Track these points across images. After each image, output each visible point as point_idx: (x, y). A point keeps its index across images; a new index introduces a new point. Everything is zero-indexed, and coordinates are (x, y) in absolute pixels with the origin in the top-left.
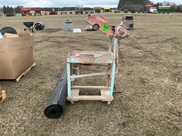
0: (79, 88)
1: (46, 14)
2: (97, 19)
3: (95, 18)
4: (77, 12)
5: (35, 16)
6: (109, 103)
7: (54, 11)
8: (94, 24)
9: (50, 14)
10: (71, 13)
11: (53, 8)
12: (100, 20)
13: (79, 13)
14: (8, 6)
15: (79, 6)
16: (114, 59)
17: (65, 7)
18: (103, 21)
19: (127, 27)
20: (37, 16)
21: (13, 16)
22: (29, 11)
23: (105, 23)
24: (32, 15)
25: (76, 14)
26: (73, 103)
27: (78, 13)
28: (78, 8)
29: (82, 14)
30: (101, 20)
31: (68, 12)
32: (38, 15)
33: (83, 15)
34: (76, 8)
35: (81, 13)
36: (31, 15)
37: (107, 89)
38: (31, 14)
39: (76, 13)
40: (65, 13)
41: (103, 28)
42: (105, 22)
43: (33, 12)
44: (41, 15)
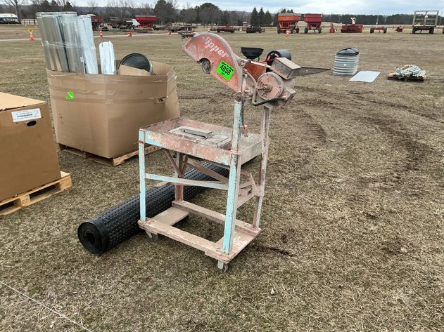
0: (190, 209)
1: (332, 31)
2: (206, 47)
3: (203, 45)
4: (419, 28)
5: (306, 35)
6: (220, 266)
7: (354, 22)
8: (200, 58)
9: (342, 31)
10: (399, 30)
11: (353, 16)
12: (213, 49)
13: (423, 32)
14: (262, 10)
15: (427, 12)
16: (233, 156)
17: (398, 15)
18: (221, 52)
19: (284, 73)
20: (310, 33)
21: (260, 31)
22: (294, 22)
23: (225, 59)
24: (300, 32)
25: (414, 33)
26: (151, 236)
27: (421, 30)
28: (423, 17)
29: (432, 33)
30: (216, 49)
31: (391, 29)
32: (312, 31)
33: (434, 35)
34: (417, 17)
35: (428, 31)
36: (297, 32)
37: (249, 232)
38: (298, 30)
39: (415, 29)
40: (382, 28)
41: (220, 71)
42: (224, 55)
43: (302, 25)
44: (320, 32)
